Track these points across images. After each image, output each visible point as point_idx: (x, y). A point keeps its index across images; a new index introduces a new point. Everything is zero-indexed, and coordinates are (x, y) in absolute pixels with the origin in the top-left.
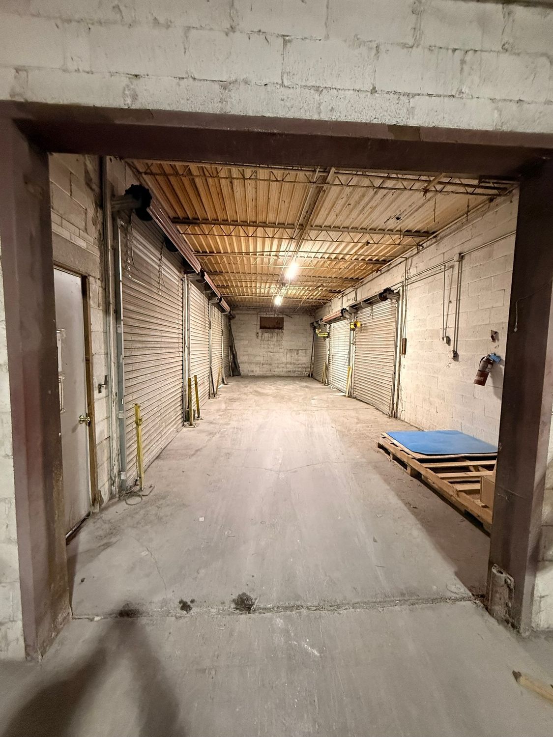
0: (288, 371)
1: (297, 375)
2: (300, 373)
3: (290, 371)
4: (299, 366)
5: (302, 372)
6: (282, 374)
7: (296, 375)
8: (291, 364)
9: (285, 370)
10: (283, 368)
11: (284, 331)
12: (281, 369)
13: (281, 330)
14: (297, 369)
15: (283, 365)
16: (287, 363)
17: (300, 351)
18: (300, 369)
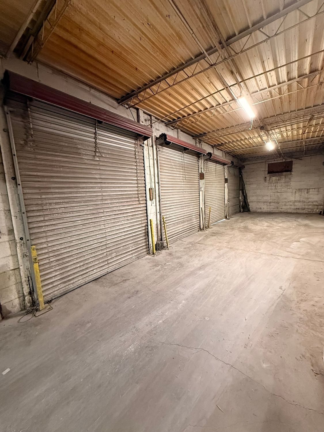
0: (297, 209)
1: (307, 212)
2: (309, 210)
3: (299, 209)
4: (310, 203)
5: (313, 209)
6: (289, 211)
7: (305, 212)
8: (299, 201)
9: (293, 207)
10: (291, 205)
11: (293, 173)
12: (288, 207)
13: (289, 172)
14: (306, 207)
15: (291, 203)
16: (295, 201)
17: (311, 190)
18: (310, 207)
